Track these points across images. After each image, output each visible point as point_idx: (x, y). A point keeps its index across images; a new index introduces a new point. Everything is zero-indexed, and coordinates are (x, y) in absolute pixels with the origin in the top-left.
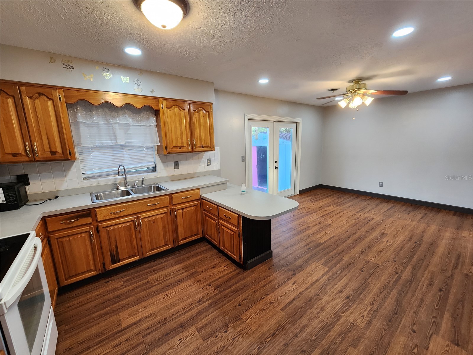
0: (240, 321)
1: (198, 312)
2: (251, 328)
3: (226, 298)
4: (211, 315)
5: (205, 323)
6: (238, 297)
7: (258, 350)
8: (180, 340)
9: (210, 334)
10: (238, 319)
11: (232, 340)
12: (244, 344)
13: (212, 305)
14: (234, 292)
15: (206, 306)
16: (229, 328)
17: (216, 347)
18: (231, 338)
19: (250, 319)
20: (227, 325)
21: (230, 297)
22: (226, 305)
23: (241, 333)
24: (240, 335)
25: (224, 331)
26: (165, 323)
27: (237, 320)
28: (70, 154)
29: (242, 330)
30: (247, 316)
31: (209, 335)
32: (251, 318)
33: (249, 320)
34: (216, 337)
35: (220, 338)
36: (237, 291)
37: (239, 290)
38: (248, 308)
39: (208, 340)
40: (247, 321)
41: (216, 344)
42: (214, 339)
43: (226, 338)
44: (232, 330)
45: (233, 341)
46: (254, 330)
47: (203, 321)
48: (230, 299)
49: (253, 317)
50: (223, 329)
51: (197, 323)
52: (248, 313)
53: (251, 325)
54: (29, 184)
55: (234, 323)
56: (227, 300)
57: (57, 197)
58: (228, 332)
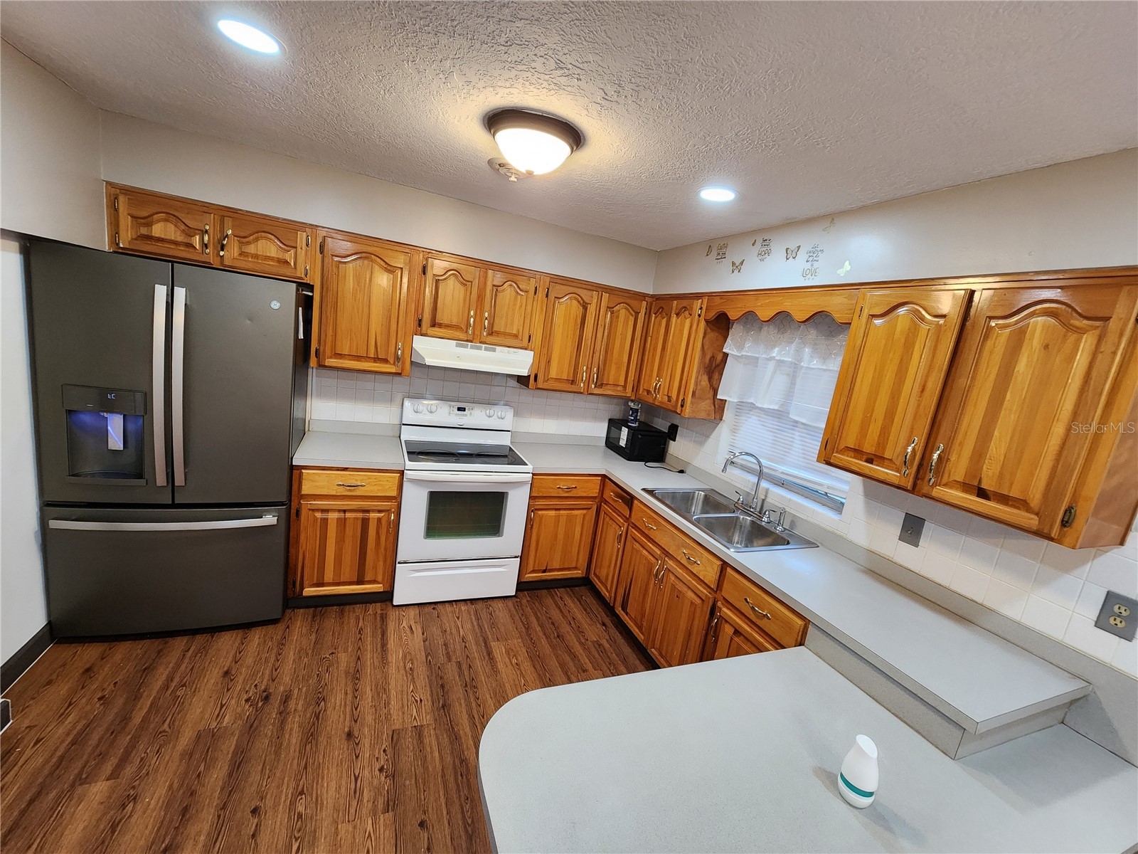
0: (380, 807)
1: (459, 734)
2: (349, 821)
3: (463, 799)
4: (436, 754)
5: (427, 741)
6: (447, 831)
7: (299, 813)
8: (421, 700)
9: (396, 744)
10: (391, 803)
11: (357, 774)
12: (332, 792)
13: (461, 763)
14: (469, 829)
15: (466, 753)
16: (383, 779)
17: (367, 746)
18: (360, 775)
19: (369, 832)
20: (394, 776)
21: (463, 812)
22: (442, 793)
23: (355, 797)
24: (355, 792)
25: (385, 767)
26: (466, 686)
27: (388, 801)
28: (682, 406)
29: (360, 801)
30: (382, 829)
31: (398, 740)
32: (372, 835)
33: (370, 828)
34: (384, 751)
35: (377, 756)
36: (470, 837)
37: (471, 844)
38: (398, 842)
39: (391, 737)
40: (370, 822)
41: (372, 747)
42: (384, 746)
43: (371, 765)
44: (376, 782)
45: (355, 775)
46: (339, 826)
47: (433, 738)
48: (456, 809)
49: (369, 840)
50: (391, 766)
51: (435, 729)
52: (386, 834)
53: (355, 827)
54: (674, 441)
55: (388, 793)
56: (457, 801)
57: (682, 472)
58: (377, 773)
